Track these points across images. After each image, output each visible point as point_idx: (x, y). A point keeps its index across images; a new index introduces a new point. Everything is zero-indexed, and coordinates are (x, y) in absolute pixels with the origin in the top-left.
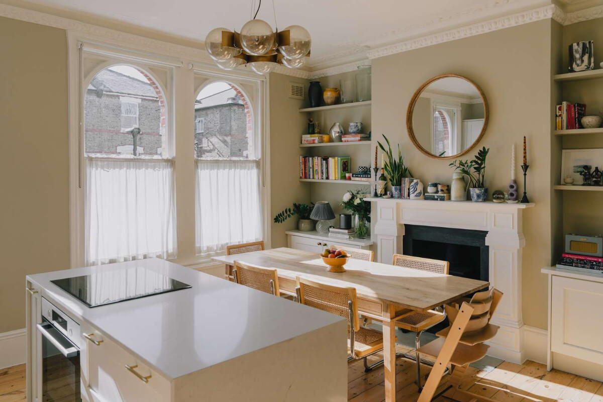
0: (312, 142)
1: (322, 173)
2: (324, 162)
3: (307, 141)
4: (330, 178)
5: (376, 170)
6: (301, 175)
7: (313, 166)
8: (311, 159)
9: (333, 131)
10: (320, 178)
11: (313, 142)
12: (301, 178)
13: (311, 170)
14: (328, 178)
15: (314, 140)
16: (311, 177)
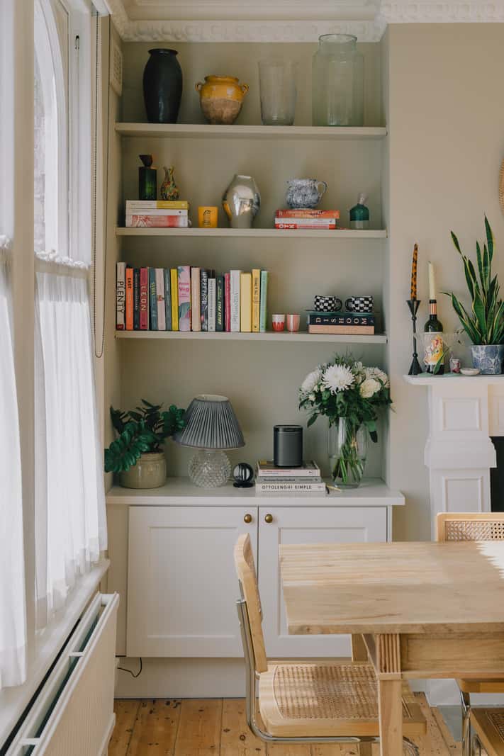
0: (167, 223)
1: (203, 312)
2: (212, 282)
3: (147, 218)
4: (234, 326)
5: (414, 304)
6: (121, 321)
7: (168, 293)
8: (159, 273)
9: (235, 197)
10: (196, 326)
11: (172, 222)
12: (118, 327)
13: (161, 305)
14: (223, 327)
15: (171, 218)
16: (161, 323)
